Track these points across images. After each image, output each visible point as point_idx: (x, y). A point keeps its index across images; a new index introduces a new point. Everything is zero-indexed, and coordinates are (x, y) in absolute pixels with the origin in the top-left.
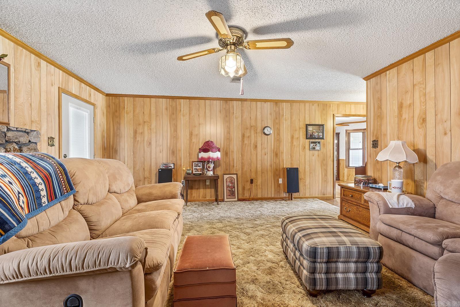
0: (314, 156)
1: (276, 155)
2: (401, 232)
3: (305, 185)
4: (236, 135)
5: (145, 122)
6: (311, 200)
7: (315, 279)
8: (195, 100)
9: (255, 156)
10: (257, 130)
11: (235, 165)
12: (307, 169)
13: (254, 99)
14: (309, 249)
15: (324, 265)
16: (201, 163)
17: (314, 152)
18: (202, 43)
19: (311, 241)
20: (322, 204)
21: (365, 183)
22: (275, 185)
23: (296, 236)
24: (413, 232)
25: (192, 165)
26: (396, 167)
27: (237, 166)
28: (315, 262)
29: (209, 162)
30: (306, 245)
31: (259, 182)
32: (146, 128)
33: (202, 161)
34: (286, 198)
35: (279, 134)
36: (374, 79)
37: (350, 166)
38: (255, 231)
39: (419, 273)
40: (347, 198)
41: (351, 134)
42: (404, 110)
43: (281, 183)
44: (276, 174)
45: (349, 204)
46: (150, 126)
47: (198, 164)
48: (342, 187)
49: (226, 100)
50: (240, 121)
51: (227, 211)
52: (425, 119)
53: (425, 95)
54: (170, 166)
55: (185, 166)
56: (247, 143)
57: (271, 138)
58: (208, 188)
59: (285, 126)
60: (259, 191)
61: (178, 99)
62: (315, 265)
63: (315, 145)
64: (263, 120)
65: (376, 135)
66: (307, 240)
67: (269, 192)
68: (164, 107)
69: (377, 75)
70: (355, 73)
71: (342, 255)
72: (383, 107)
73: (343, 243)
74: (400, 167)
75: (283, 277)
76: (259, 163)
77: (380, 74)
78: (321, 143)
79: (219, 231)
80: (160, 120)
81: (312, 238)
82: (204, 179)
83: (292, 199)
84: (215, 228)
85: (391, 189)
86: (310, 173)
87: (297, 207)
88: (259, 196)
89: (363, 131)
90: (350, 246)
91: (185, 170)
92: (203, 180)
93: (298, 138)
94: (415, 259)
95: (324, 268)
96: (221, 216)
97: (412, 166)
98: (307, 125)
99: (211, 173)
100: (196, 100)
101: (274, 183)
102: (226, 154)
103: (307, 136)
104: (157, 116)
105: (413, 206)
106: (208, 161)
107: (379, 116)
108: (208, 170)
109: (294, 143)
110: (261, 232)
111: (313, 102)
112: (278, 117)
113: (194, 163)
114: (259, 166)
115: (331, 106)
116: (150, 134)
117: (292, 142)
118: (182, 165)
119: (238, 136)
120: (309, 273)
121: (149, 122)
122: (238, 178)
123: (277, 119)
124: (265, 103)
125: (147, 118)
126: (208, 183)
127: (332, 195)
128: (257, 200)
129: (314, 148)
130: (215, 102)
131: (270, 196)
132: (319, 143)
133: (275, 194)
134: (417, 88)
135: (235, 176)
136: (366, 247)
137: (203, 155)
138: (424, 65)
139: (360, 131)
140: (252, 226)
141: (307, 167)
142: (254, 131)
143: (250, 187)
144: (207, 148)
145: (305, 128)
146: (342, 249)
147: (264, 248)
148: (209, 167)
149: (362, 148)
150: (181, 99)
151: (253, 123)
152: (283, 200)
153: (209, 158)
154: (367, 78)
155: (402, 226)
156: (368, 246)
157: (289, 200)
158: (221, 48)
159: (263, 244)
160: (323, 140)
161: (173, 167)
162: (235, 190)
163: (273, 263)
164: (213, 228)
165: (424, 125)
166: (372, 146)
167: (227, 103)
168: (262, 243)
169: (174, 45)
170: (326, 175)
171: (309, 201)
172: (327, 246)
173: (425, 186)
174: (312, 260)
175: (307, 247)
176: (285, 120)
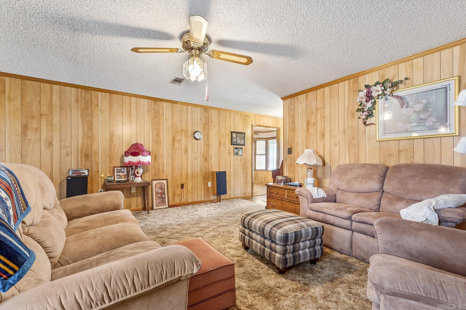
0: (238, 160)
1: (206, 159)
2: (325, 214)
3: (230, 187)
4: (166, 138)
5: (42, 115)
6: (236, 200)
7: (286, 258)
8: (117, 95)
9: (186, 160)
10: (187, 134)
11: (165, 170)
12: (232, 173)
13: (185, 103)
14: (282, 236)
15: (292, 246)
16: (125, 168)
17: (237, 156)
18: (161, 39)
19: (282, 229)
20: (246, 203)
21: (285, 182)
22: (204, 189)
23: (266, 228)
24: (334, 213)
25: (114, 171)
26: (308, 168)
27: (167, 171)
28: (285, 245)
29: (137, 167)
30: (279, 233)
31: (190, 187)
32: (44, 123)
33: (127, 166)
34: (214, 200)
35: (208, 139)
36: (289, 99)
37: (256, 169)
38: (205, 233)
39: (338, 241)
40: (273, 195)
41: (257, 141)
42: (310, 127)
43: (210, 186)
44: (206, 178)
45: (275, 199)
46: (50, 120)
47: (121, 170)
48: (268, 186)
49: (155, 100)
50: (170, 124)
51: (163, 219)
52: (324, 134)
53: (324, 117)
54: (83, 173)
55: (103, 172)
56: (178, 147)
57: (201, 143)
58: (134, 197)
59: (214, 131)
60: (190, 195)
61: (93, 90)
62: (286, 248)
63: (239, 151)
64: (193, 125)
65: (291, 144)
66: (278, 229)
67: (199, 196)
68: (73, 98)
69: (291, 98)
70: (277, 94)
71: (303, 236)
72: (296, 123)
73: (302, 227)
74: (311, 169)
75: (253, 266)
76: (190, 167)
77: (294, 97)
78: (243, 149)
79: (169, 240)
80: (66, 114)
81: (282, 227)
82: (129, 186)
83: (220, 201)
84: (163, 238)
85: (307, 185)
86: (235, 176)
87: (228, 207)
88: (190, 200)
89: (266, 140)
90: (307, 228)
91: (103, 177)
92: (127, 188)
93: (225, 144)
94: (335, 232)
95: (292, 248)
96: (160, 225)
97: (316, 168)
98: (232, 132)
99: (139, 180)
100: (119, 95)
101: (204, 187)
102: (155, 158)
103: (232, 143)
104: (61, 108)
105: (326, 196)
106: (137, 165)
107: (293, 129)
108: (136, 176)
109: (221, 148)
110: (212, 233)
111: (236, 113)
112: (207, 123)
113: (116, 168)
114: (189, 170)
115: (250, 117)
116: (50, 130)
117: (220, 147)
118: (100, 171)
119: (168, 138)
120: (282, 256)
121: (49, 115)
122: (168, 183)
123: (207, 124)
124: (195, 107)
125: (44, 109)
126: (133, 191)
127: (251, 195)
128: (188, 204)
129: (237, 154)
130: (142, 100)
131: (199, 200)
132: (241, 148)
133: (204, 197)
134: (319, 111)
135: (165, 182)
136: (316, 227)
137: (130, 159)
138: (324, 96)
139: (264, 140)
140: (199, 229)
141: (232, 170)
142: (185, 135)
143: (180, 192)
144: (136, 151)
145: (230, 135)
146: (303, 232)
147: (223, 246)
148: (138, 173)
149: (265, 154)
150: (98, 91)
151: (184, 127)
152: (213, 202)
153: (139, 163)
154: (284, 99)
155: (326, 211)
156: (317, 226)
157: (218, 202)
158: (184, 50)
159: (220, 243)
160: (244, 146)
161: (87, 174)
162: (165, 196)
163: (238, 257)
164: (161, 237)
165: (323, 138)
166: (287, 153)
167: (156, 103)
168: (218, 242)
169: (126, 31)
170: (246, 177)
171: (235, 201)
172: (294, 231)
173: (324, 182)
174: (284, 244)
175: (280, 234)
176: (214, 126)
